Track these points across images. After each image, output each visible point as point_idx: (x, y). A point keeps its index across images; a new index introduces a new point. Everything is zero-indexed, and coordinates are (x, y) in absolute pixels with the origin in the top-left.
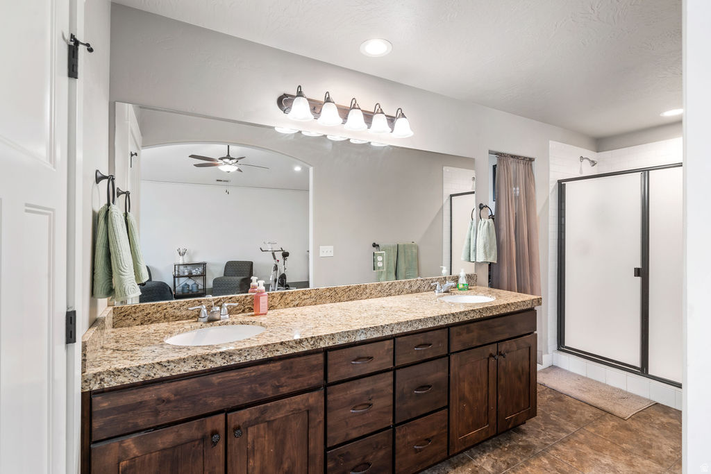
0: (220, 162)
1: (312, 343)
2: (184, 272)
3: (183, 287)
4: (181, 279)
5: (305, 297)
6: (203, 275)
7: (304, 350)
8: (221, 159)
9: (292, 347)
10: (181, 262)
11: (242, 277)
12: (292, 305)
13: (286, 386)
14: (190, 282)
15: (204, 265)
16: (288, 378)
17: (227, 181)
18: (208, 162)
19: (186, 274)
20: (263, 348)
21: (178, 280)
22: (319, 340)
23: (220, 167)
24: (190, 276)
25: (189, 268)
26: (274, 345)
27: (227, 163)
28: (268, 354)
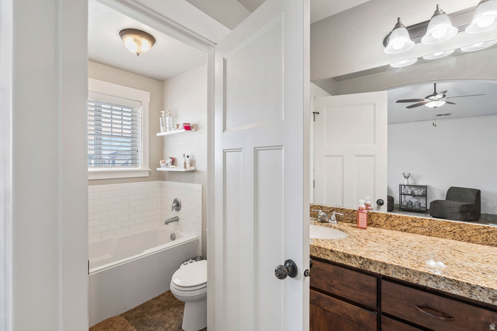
0: (426, 100)
1: (361, 262)
2: (408, 192)
3: (407, 204)
4: (407, 196)
5: (415, 224)
6: (425, 195)
7: (352, 265)
8: (427, 98)
9: (340, 258)
10: (406, 183)
11: (462, 203)
12: (399, 229)
13: (338, 289)
14: (414, 200)
15: (425, 187)
16: (339, 283)
17: (449, 114)
18: (416, 103)
19: (410, 193)
20: (317, 249)
21: (405, 197)
22: (368, 263)
23: (426, 105)
24: (413, 195)
25: (413, 189)
26: (326, 250)
27: (433, 100)
28: (321, 255)
